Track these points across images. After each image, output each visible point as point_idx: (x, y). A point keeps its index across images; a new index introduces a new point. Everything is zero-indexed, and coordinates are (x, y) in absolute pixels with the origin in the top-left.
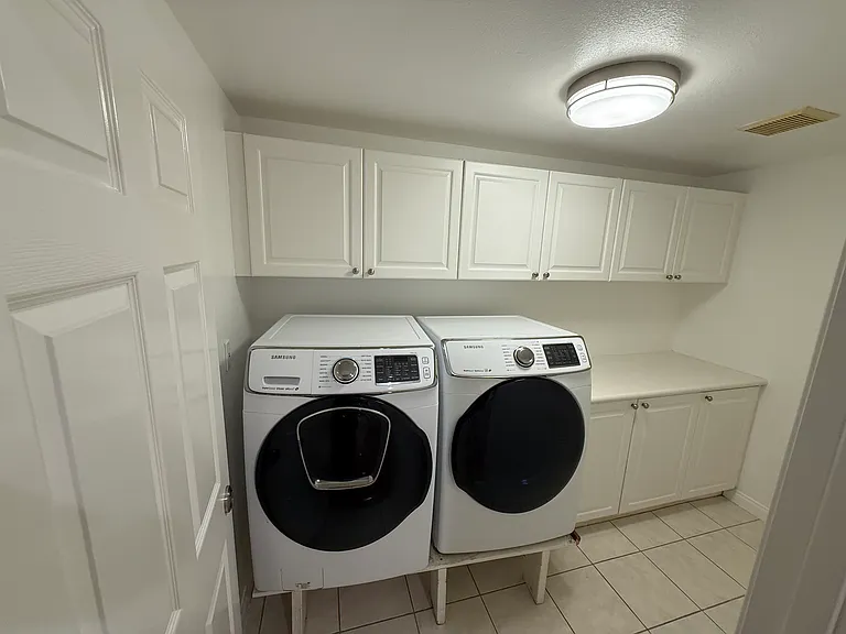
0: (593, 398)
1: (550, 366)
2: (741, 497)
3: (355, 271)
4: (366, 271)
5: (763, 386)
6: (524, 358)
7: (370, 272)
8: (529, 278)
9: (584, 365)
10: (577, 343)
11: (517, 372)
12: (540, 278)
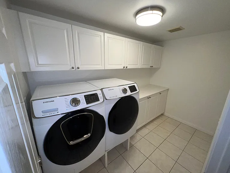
0: (140, 98)
1: (131, 92)
2: (166, 114)
3: (73, 68)
4: (76, 68)
5: (168, 90)
6: (125, 91)
7: (78, 68)
8: (123, 68)
9: (138, 91)
10: (135, 85)
11: (124, 95)
12: (125, 68)
